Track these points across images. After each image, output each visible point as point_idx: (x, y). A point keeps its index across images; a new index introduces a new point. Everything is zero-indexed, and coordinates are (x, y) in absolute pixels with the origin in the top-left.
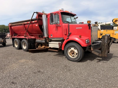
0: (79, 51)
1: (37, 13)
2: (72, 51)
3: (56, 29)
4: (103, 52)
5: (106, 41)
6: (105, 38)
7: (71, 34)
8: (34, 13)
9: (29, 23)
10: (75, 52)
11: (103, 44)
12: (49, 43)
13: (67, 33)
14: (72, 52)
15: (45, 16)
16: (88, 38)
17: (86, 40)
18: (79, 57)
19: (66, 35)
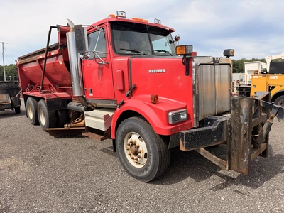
0: (151, 149)
1: (58, 27)
2: (132, 144)
3: (98, 73)
4: (236, 154)
5: (243, 119)
6: (240, 108)
7: (135, 88)
8: (51, 27)
9: (44, 56)
10: (140, 149)
11: (235, 127)
12: (85, 113)
13: (127, 87)
14: (133, 148)
15: (72, 35)
16: (185, 104)
17: (170, 114)
18: (150, 168)
19: (123, 91)
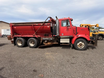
2: (80, 44)
3: (67, 30)
4: (95, 43)
6: (96, 36)
9: (41, 24)
